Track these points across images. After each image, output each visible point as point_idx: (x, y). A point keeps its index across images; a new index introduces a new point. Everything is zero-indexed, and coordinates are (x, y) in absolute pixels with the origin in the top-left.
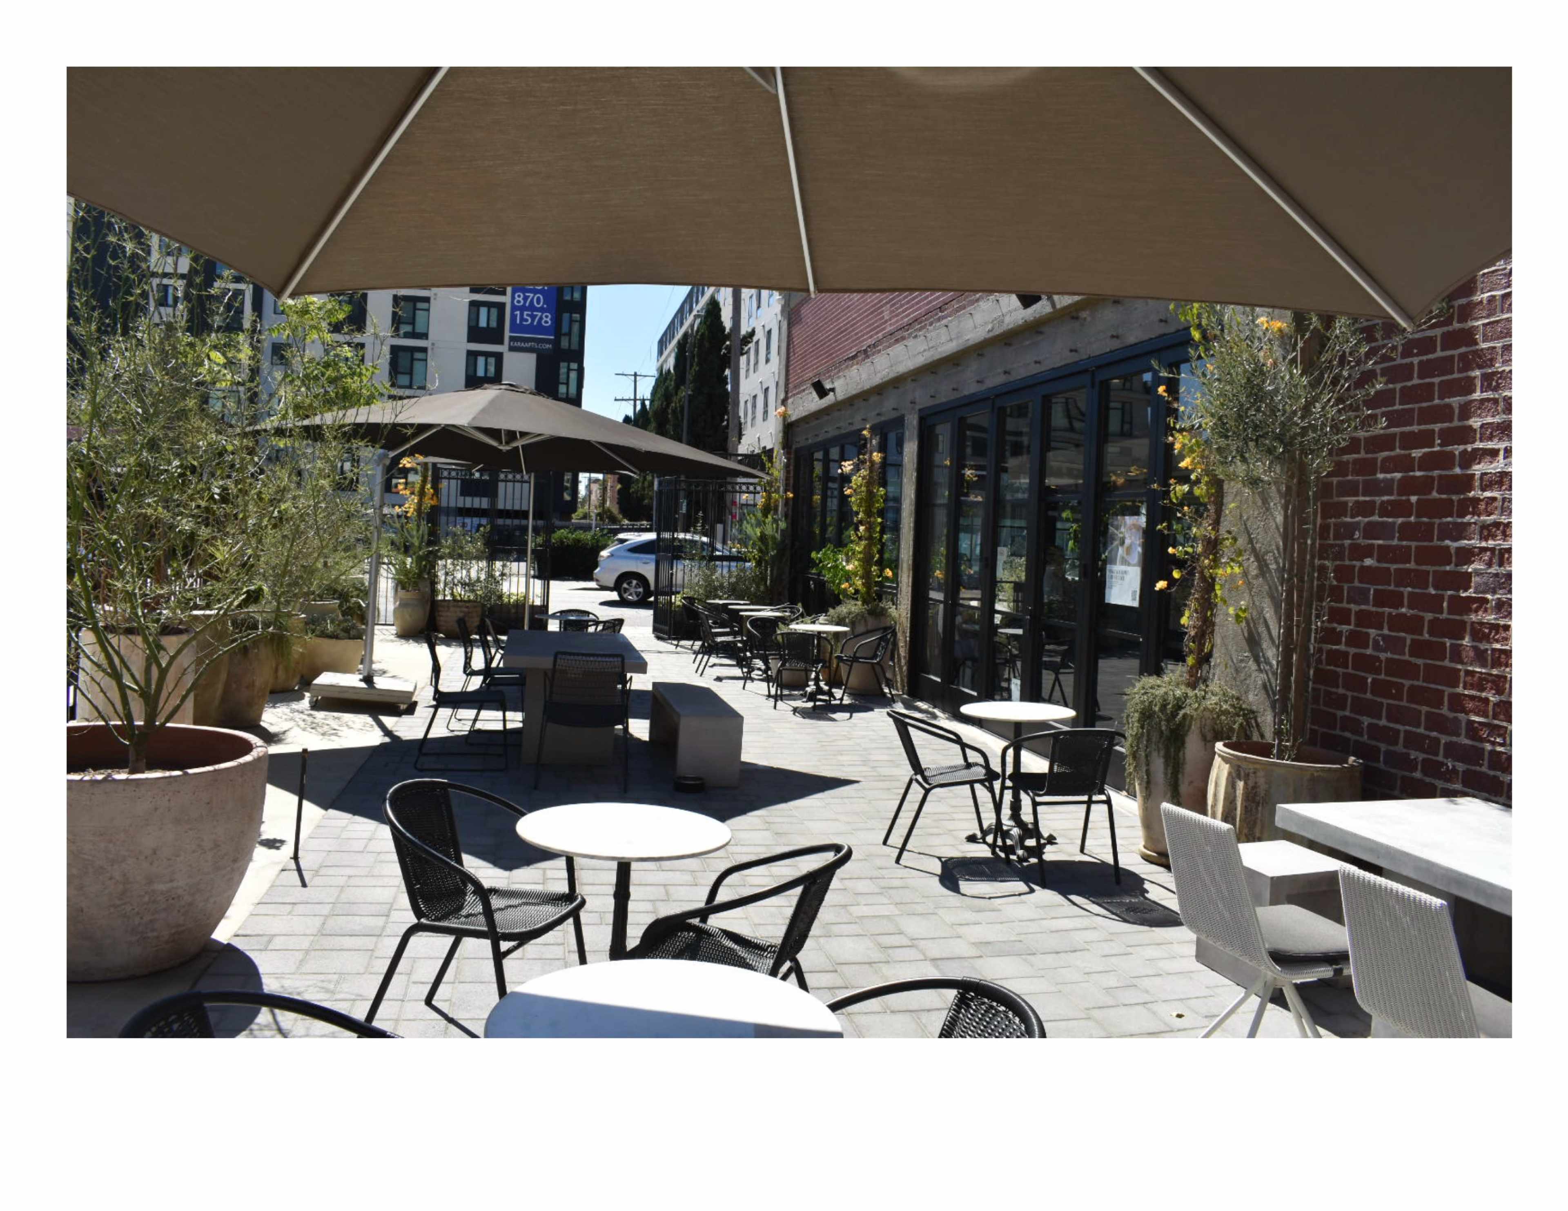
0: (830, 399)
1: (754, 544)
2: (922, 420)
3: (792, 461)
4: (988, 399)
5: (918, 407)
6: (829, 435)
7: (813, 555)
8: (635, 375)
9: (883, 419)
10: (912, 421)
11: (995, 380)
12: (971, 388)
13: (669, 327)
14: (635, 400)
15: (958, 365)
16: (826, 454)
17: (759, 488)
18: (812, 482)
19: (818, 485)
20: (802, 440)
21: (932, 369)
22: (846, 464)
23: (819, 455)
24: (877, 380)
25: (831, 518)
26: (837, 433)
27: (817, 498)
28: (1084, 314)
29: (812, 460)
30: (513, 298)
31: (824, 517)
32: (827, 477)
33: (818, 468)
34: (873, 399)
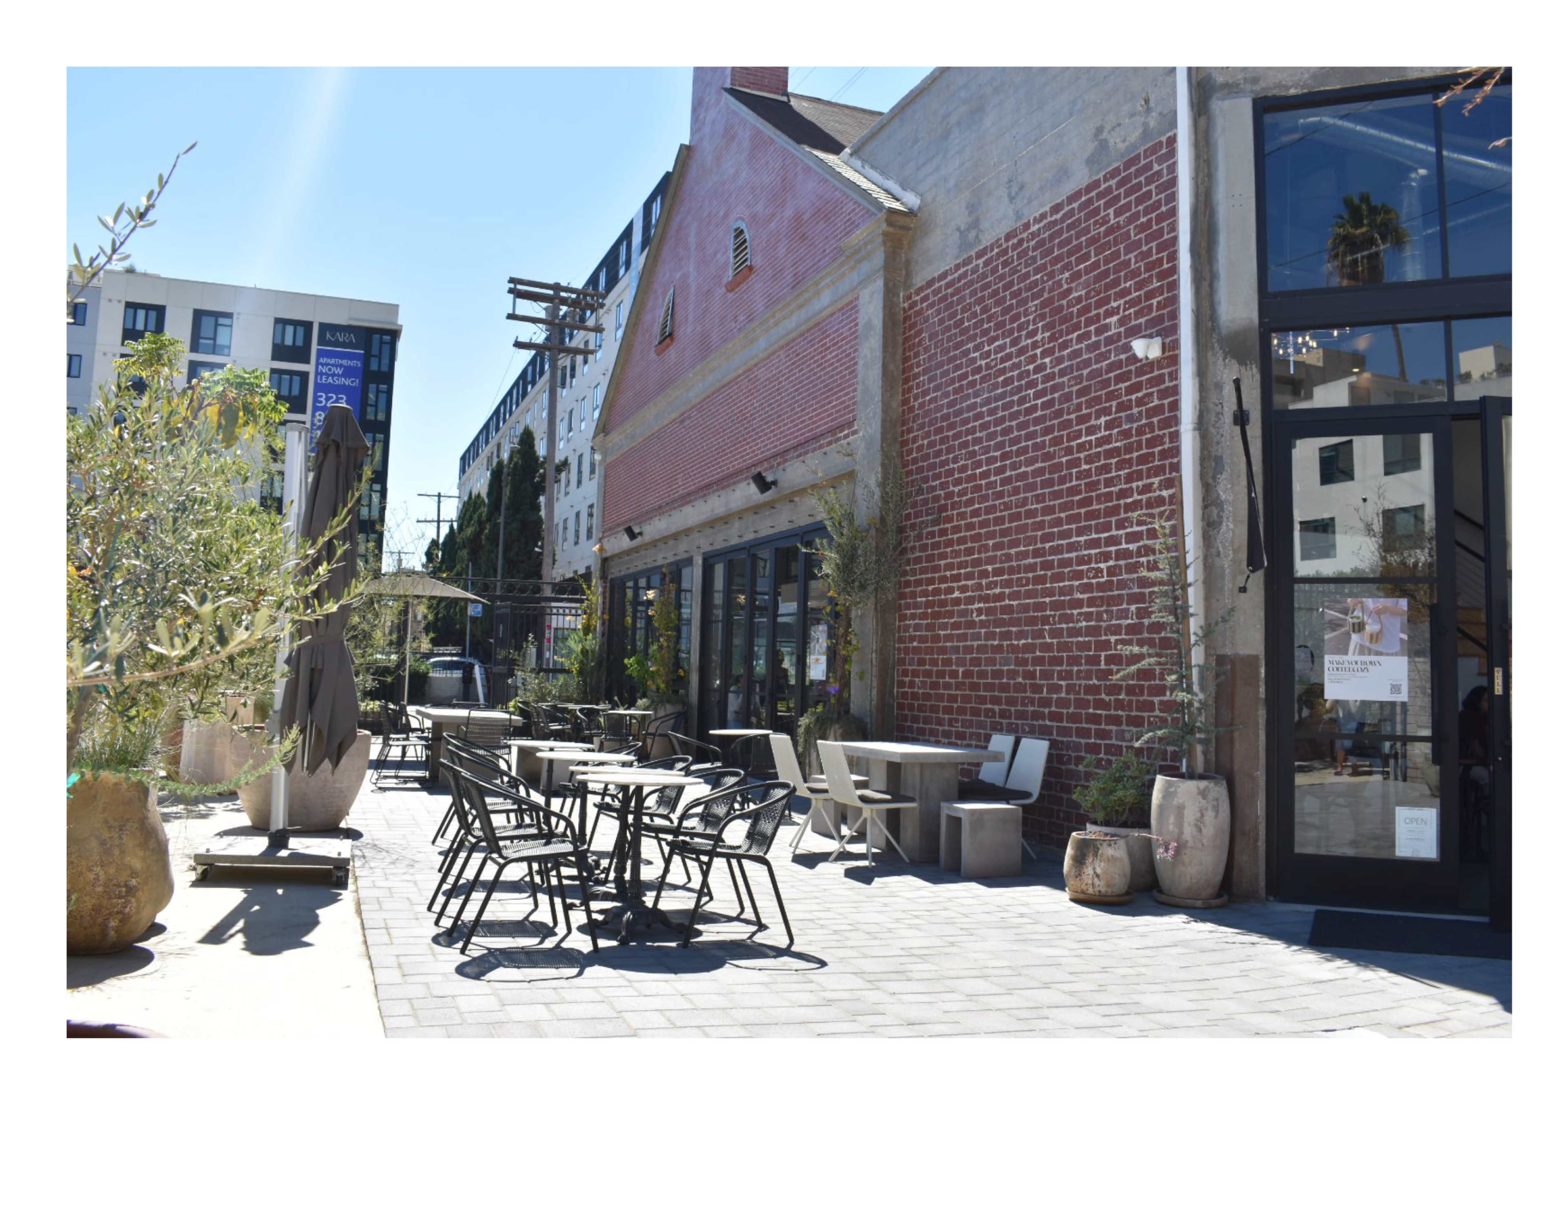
0: (638, 541)
1: (576, 658)
2: (705, 560)
3: (608, 590)
4: (744, 548)
5: (702, 551)
6: (639, 568)
7: (626, 661)
8: (439, 496)
9: (678, 558)
10: (698, 561)
11: (749, 536)
12: (734, 541)
13: (473, 444)
14: (439, 521)
15: (726, 523)
16: (636, 583)
17: (579, 612)
18: (624, 606)
19: (629, 610)
20: (616, 572)
21: (712, 524)
22: (650, 592)
23: (630, 584)
24: (673, 529)
25: (640, 635)
26: (644, 567)
27: (629, 620)
28: (797, 499)
29: (624, 588)
30: (313, 416)
31: (634, 634)
32: (636, 602)
33: (630, 593)
34: (671, 543)
